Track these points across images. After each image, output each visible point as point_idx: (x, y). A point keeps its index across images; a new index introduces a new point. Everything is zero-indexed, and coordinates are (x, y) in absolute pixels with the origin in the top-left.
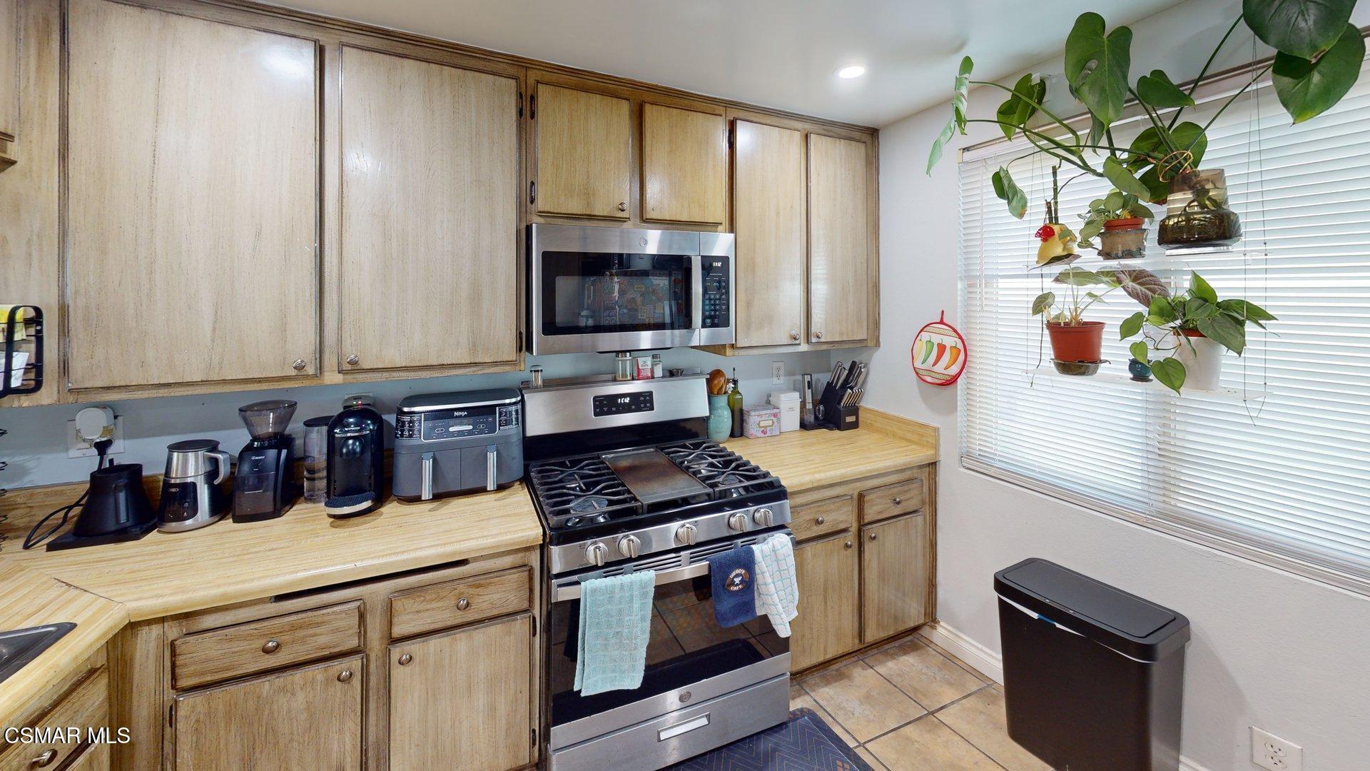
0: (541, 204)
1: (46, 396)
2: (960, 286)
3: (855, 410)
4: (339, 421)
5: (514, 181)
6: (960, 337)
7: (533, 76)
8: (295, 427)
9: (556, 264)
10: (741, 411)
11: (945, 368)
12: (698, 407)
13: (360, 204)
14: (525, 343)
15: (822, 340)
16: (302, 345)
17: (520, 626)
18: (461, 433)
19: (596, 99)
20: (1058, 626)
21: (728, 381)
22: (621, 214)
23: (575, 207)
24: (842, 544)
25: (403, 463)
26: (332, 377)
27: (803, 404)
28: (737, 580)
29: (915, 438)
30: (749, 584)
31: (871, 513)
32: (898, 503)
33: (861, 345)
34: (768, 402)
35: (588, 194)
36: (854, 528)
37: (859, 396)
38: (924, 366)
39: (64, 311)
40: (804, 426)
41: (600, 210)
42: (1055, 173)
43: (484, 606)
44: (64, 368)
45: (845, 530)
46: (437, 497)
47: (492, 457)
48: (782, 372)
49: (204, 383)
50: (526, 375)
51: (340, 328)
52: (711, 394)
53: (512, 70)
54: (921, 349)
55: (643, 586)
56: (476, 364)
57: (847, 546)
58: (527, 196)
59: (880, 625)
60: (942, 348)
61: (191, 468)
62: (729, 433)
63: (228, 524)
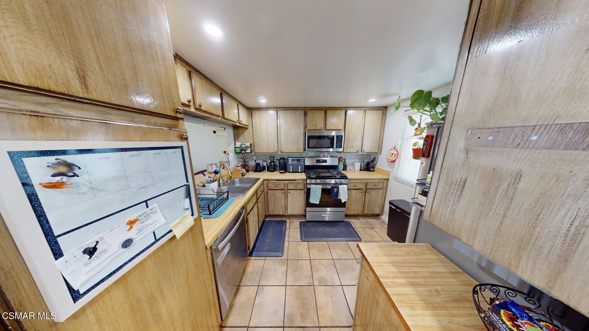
0: (308, 128)
1: (253, 153)
2: (400, 140)
3: (374, 168)
4: (280, 159)
5: (303, 126)
6: (397, 152)
7: (307, 109)
8: (275, 161)
9: (310, 138)
10: (346, 166)
11: (393, 158)
12: (336, 163)
13: (282, 129)
14: (305, 150)
15: (365, 152)
16: (276, 149)
17: (303, 191)
18: (295, 163)
19: (318, 111)
20: (397, 210)
21: (343, 159)
22: (321, 129)
23: (313, 128)
24: (361, 191)
25: (288, 167)
26: (279, 153)
27: (361, 166)
28: (335, 191)
29: (385, 174)
30: (338, 192)
31: (368, 187)
32: (376, 186)
33: (376, 153)
34: (353, 164)
35: (316, 126)
36: (364, 189)
37: (375, 165)
38: (389, 158)
39: (254, 144)
40: (361, 170)
41: (318, 128)
42: (421, 117)
43: (298, 187)
44: (254, 151)
45: (362, 189)
46: (293, 172)
47: (300, 167)
48: (357, 158)
49: (266, 153)
50: (305, 155)
51: (280, 147)
52: (339, 161)
53: (303, 109)
54: (389, 154)
55: (320, 188)
56: (297, 152)
57: (362, 192)
58: (305, 127)
59: (368, 211)
60: (393, 154)
61: (265, 164)
62: (342, 169)
63: (269, 172)
